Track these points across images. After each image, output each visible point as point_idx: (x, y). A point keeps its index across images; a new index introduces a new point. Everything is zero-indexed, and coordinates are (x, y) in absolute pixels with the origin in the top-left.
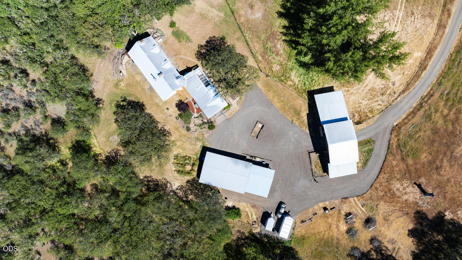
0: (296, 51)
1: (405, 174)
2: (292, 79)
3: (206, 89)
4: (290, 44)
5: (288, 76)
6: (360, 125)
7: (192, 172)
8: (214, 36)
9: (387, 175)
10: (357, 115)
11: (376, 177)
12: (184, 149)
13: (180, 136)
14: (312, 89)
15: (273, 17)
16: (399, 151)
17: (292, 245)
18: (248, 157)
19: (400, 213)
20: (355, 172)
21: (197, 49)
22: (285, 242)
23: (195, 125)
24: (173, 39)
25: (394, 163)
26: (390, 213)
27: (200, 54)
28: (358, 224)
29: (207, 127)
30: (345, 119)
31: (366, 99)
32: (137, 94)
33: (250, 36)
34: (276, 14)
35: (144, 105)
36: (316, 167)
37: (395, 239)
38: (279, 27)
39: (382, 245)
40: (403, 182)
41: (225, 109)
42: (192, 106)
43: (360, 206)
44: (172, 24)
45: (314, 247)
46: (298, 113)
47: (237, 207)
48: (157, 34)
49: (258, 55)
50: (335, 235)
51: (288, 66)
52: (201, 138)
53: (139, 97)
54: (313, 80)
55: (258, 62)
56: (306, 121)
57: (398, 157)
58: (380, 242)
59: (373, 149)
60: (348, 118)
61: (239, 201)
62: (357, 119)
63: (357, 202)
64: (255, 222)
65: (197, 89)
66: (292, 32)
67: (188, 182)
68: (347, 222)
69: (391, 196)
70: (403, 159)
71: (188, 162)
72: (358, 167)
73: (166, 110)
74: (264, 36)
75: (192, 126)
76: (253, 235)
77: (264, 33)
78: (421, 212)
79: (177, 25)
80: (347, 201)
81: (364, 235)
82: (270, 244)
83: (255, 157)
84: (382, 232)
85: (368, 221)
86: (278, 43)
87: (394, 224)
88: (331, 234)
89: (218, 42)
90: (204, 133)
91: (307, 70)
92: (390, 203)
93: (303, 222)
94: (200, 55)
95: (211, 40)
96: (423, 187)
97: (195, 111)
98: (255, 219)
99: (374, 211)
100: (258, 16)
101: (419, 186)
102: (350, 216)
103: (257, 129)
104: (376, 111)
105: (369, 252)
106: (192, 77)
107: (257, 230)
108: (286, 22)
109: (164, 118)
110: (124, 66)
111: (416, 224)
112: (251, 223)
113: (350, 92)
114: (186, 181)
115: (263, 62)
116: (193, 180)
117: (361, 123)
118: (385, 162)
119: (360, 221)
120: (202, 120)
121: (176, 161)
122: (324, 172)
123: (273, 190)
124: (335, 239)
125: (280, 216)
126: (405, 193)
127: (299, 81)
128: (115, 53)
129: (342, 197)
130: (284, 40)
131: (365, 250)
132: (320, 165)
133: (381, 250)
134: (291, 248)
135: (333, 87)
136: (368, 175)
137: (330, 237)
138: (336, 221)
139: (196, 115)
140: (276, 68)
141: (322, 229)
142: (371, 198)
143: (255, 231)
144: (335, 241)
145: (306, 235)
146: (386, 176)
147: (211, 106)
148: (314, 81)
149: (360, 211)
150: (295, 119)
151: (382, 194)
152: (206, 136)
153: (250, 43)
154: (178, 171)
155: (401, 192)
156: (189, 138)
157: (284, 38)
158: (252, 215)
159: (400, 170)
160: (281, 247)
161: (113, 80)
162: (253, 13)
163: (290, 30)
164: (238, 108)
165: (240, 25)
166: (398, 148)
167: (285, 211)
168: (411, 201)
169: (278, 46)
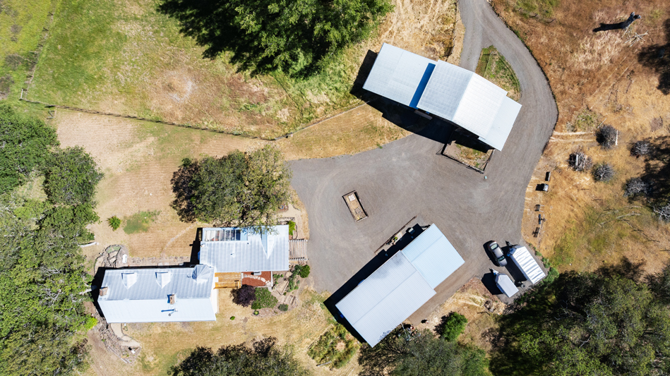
0: (280, 69)
1: (571, 35)
2: (316, 102)
3: (243, 242)
4: (264, 69)
5: (307, 105)
6: (454, 49)
7: (350, 346)
8: (174, 173)
9: (553, 62)
10: (435, 46)
11: (546, 82)
12: (309, 334)
13: (286, 326)
14: (352, 84)
15: (208, 67)
16: (531, 20)
17: (558, 271)
18: (386, 248)
19: (624, 83)
20: (518, 106)
21: (176, 212)
22: (547, 280)
23: (285, 294)
24: (136, 238)
25: (544, 40)
26: (613, 97)
27: (186, 212)
28: (596, 155)
29: (300, 278)
30: (431, 68)
31: (421, 15)
32: (180, 347)
33: (211, 120)
34: (206, 59)
35: (203, 349)
36: (470, 159)
37: (657, 116)
38: (227, 68)
39: (651, 141)
40: (582, 46)
41: (291, 233)
42: (253, 279)
43: (571, 134)
44: (114, 223)
45: (584, 242)
46: (372, 130)
47: (446, 314)
48: (111, 256)
49: (246, 128)
50: (587, 199)
51: (293, 95)
52: (310, 298)
53: (186, 347)
54: (340, 72)
55: (256, 136)
56: (392, 125)
57: (540, 28)
58: (644, 141)
59: (502, 57)
60: (433, 62)
61: (440, 305)
62: (440, 49)
63: (562, 134)
64: (487, 302)
65: (234, 256)
66: (248, 55)
67: (360, 361)
68: (581, 170)
69: (589, 80)
70: (547, 24)
71: (332, 341)
72: (512, 98)
73: (233, 322)
74: (225, 100)
75: (282, 300)
76: (503, 318)
77: (221, 97)
78: (645, 51)
79: (119, 217)
80: (551, 147)
81: (618, 157)
82: (534, 302)
83: (393, 237)
84: (632, 128)
85: (603, 138)
86: (249, 87)
87: (634, 103)
88: (582, 204)
89: (187, 174)
90: (306, 287)
91: (319, 73)
92: (598, 87)
93: (535, 233)
94: (187, 214)
95: (176, 183)
96: (608, 23)
97: (263, 280)
98: (484, 300)
99: (594, 119)
100: (190, 88)
101: (604, 27)
102: (577, 159)
103: (354, 206)
104: (449, 14)
105: (648, 167)
106: (210, 251)
107: (500, 308)
108: (227, 52)
109: (243, 331)
110: (125, 338)
111: (657, 71)
112: (484, 309)
113: (396, 31)
114: (357, 363)
115: (262, 127)
116: (363, 350)
117: (451, 48)
118: (534, 52)
119: (592, 149)
120: (285, 279)
121: (318, 358)
122: (485, 151)
123: (459, 245)
124: (594, 203)
125: (504, 261)
126: (600, 55)
127: (327, 94)
128: (98, 336)
129: (540, 151)
130: (252, 76)
131: (642, 171)
132: (471, 150)
133: (658, 148)
134: (561, 275)
135: (369, 51)
136: (535, 90)
137: (586, 210)
138: (569, 183)
139: (270, 284)
140: (284, 115)
141: (565, 213)
142: (572, 111)
143: (500, 312)
144: (597, 206)
145: (559, 242)
146: (555, 65)
147: (273, 252)
148: (343, 74)
149: (579, 139)
150: (378, 140)
151: (576, 90)
152: (312, 288)
153: (221, 127)
154: (336, 364)
155: (593, 60)
156: (298, 315)
157: (248, 73)
158: (474, 300)
159: (561, 39)
160: (550, 290)
161: (136, 368)
162: (181, 93)
163: (243, 56)
164: (304, 212)
165: (186, 123)
166: (525, 20)
167: (502, 249)
168: (617, 54)
169: (255, 89)
